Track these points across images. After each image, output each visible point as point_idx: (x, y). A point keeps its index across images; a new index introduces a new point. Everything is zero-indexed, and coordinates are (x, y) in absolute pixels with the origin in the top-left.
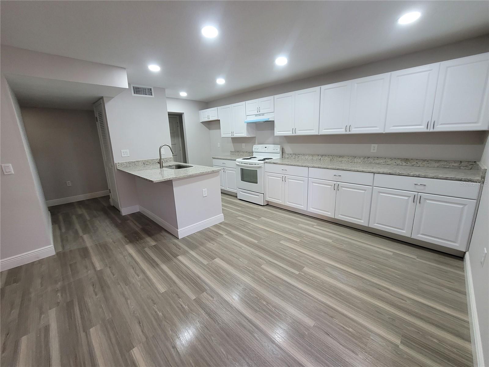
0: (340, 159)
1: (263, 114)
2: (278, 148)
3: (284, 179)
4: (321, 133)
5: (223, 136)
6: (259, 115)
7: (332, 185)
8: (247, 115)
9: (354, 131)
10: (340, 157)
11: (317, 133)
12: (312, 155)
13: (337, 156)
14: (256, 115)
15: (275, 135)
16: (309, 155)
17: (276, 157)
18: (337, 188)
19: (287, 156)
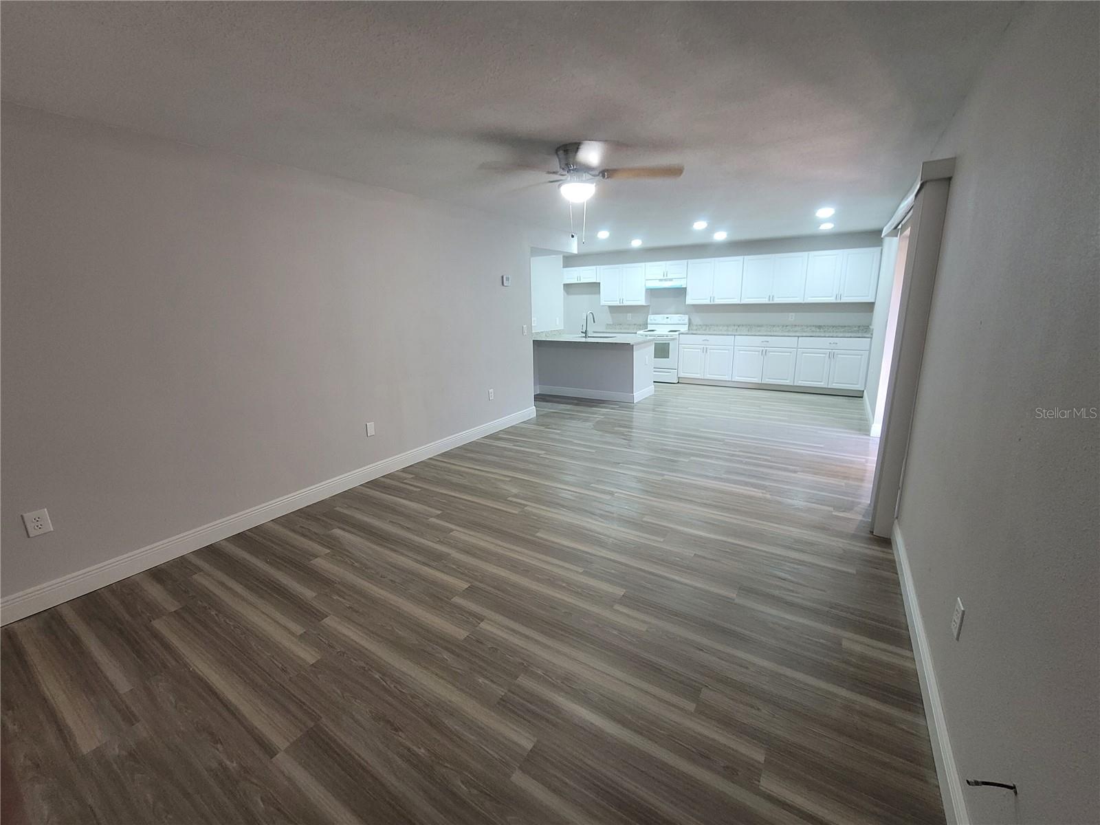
0: (759, 329)
1: (671, 280)
2: (686, 318)
3: (705, 350)
4: (743, 302)
5: (603, 303)
6: (666, 280)
7: (759, 351)
8: (647, 278)
9: (777, 301)
10: (758, 326)
11: (738, 302)
12: (728, 326)
13: (755, 325)
14: (661, 280)
15: (687, 303)
16: (724, 326)
17: (684, 329)
18: (764, 353)
19: (695, 328)
